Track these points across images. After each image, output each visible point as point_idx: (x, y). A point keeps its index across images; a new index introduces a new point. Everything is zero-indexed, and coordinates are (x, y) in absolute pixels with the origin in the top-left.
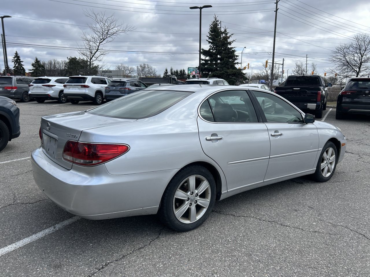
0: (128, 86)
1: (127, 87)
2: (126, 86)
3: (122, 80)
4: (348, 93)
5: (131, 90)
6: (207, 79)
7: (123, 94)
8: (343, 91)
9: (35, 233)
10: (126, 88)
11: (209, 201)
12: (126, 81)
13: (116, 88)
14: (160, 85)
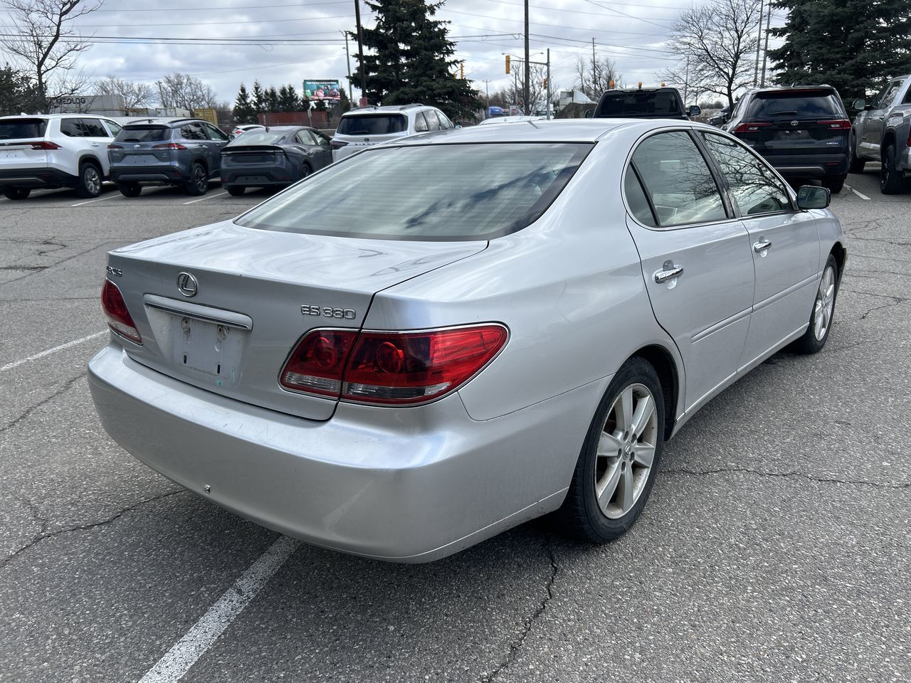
0: (175, 138)
1: (173, 141)
2: (169, 138)
3: (155, 123)
4: (751, 129)
5: (186, 149)
6: (401, 109)
7: (165, 161)
8: (740, 125)
9: (190, 621)
10: (171, 145)
11: (653, 449)
12: (169, 125)
13: (142, 146)
14: (267, 130)
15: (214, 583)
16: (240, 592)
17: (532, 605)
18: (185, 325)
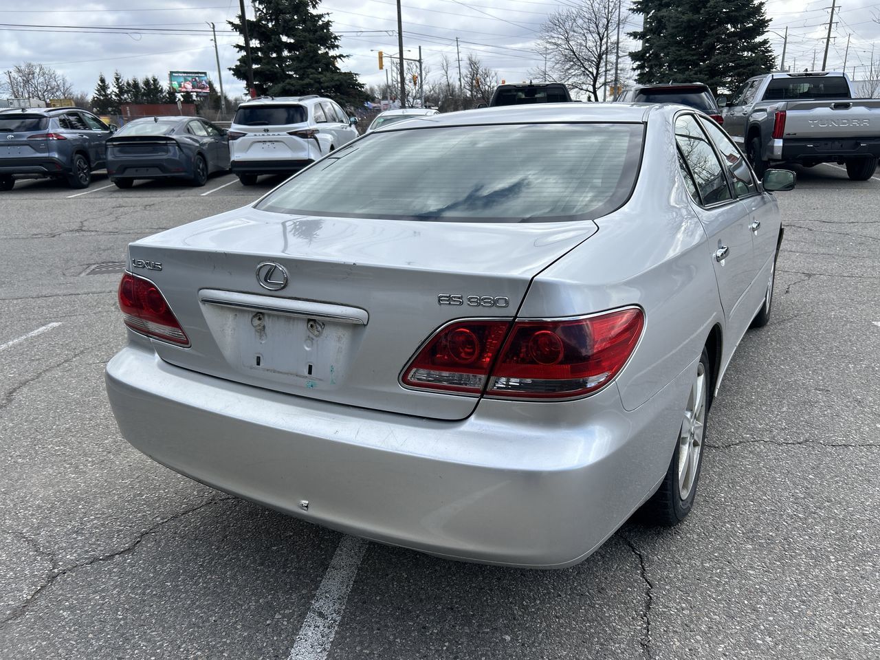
0: (53, 128)
1: (51, 131)
2: (46, 127)
3: (29, 111)
5: (65, 139)
6: (300, 100)
7: (44, 153)
10: (48, 135)
11: (701, 426)
12: (45, 114)
13: (16, 136)
14: (156, 120)
15: (287, 608)
16: (321, 615)
17: (638, 598)
18: (256, 322)
